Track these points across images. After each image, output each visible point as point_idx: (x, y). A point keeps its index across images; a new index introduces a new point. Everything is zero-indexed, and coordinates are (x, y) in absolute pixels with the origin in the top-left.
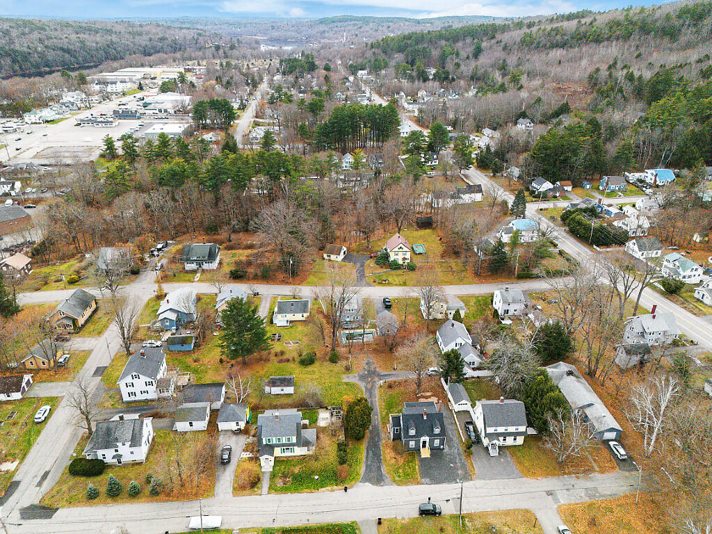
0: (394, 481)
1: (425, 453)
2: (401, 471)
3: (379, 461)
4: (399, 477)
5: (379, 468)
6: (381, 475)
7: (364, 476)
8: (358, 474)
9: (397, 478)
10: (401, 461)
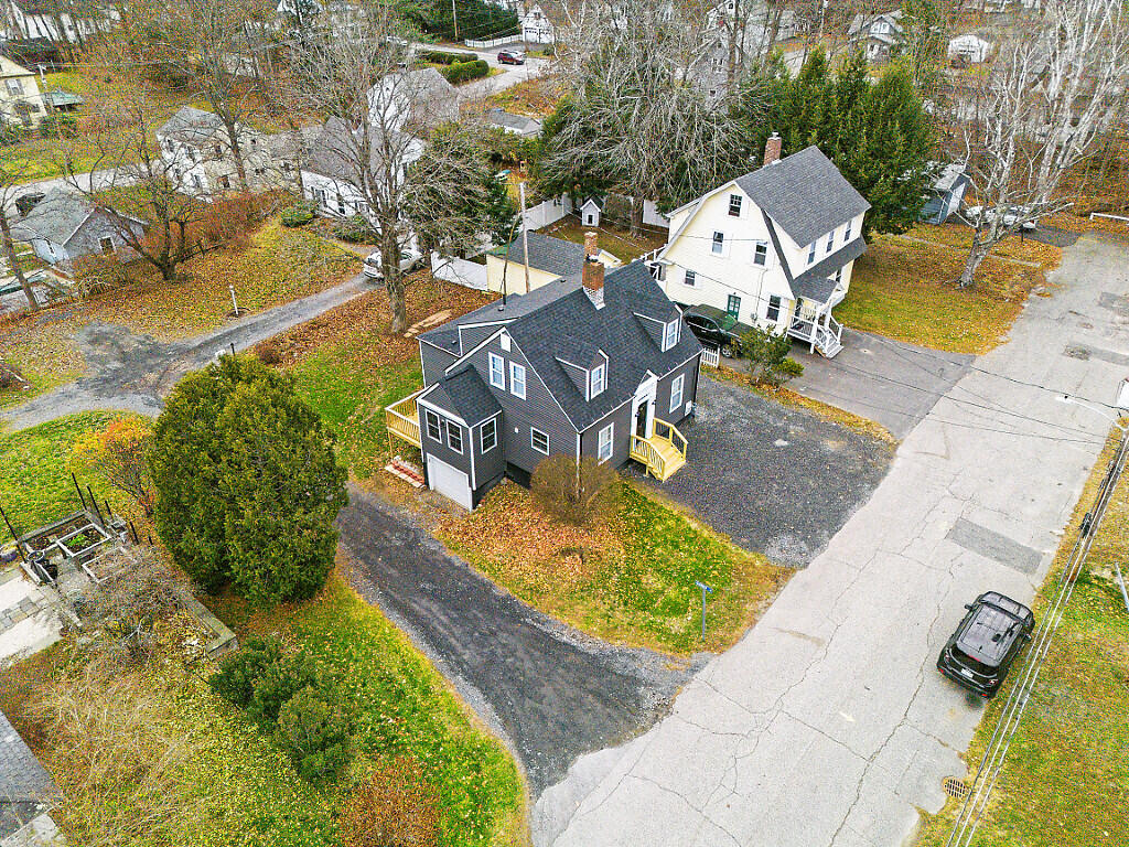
0: (682, 643)
1: (666, 458)
2: (652, 581)
3: (508, 611)
4: (677, 609)
5: (548, 646)
6: (596, 666)
7: (518, 738)
8: (477, 756)
9: (677, 625)
10: (612, 548)
